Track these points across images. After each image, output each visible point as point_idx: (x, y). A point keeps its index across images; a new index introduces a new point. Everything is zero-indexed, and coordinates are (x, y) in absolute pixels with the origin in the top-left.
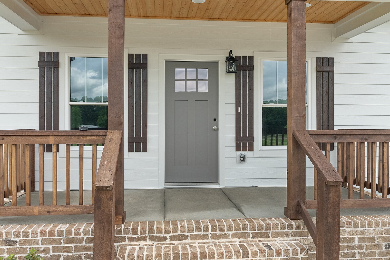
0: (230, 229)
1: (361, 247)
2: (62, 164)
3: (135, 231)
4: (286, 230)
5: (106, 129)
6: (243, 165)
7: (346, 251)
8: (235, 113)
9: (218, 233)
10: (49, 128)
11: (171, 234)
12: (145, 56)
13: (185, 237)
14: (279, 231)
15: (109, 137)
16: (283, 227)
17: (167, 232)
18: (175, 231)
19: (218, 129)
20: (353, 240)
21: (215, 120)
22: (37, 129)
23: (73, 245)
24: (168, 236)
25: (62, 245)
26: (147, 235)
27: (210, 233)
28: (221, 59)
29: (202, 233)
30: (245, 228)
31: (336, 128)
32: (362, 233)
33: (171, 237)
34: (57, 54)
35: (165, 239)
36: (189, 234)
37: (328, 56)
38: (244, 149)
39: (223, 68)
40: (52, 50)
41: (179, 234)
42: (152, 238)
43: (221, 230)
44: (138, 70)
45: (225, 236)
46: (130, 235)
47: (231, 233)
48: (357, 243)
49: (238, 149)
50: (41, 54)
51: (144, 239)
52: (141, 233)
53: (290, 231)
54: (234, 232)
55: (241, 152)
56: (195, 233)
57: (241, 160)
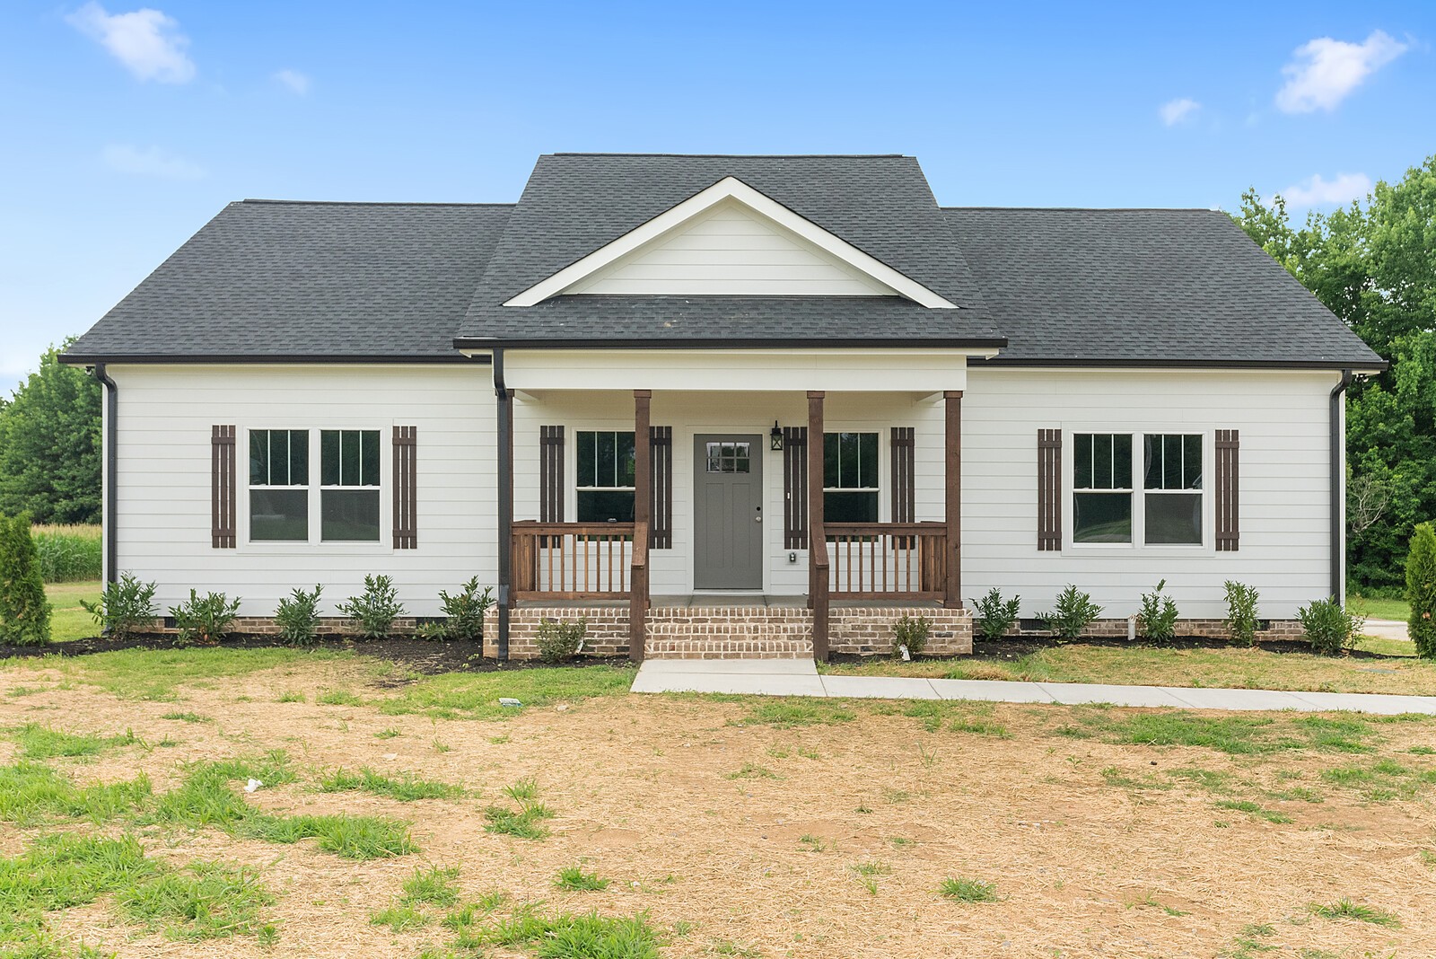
0: (747, 614)
1: (874, 635)
2: (569, 562)
3: (660, 614)
4: (801, 617)
5: (634, 521)
6: (794, 567)
7: (859, 638)
8: (783, 500)
9: (736, 617)
10: (552, 519)
11: (693, 617)
12: (669, 429)
13: (706, 621)
14: (794, 617)
15: (637, 528)
16: (798, 614)
17: (689, 615)
18: (697, 614)
19: (762, 520)
20: (866, 628)
21: (759, 509)
22: (539, 520)
23: (606, 624)
24: (690, 618)
25: (597, 624)
26: (671, 617)
27: (729, 617)
28: (766, 432)
29: (721, 617)
30: (761, 614)
31: (917, 521)
32: (875, 621)
33: (692, 620)
34: (561, 428)
35: (688, 621)
36: (709, 618)
37: (907, 425)
38: (796, 547)
39: (766, 443)
40: (556, 424)
41: (700, 617)
42: (675, 621)
43: (738, 615)
44: (660, 447)
45: (743, 621)
46: (656, 617)
47: (748, 617)
48: (869, 630)
49: (787, 546)
50: (543, 429)
51: (669, 620)
52: (666, 615)
53: (805, 617)
54: (751, 617)
55: (792, 550)
56: (715, 617)
57: (791, 561)
